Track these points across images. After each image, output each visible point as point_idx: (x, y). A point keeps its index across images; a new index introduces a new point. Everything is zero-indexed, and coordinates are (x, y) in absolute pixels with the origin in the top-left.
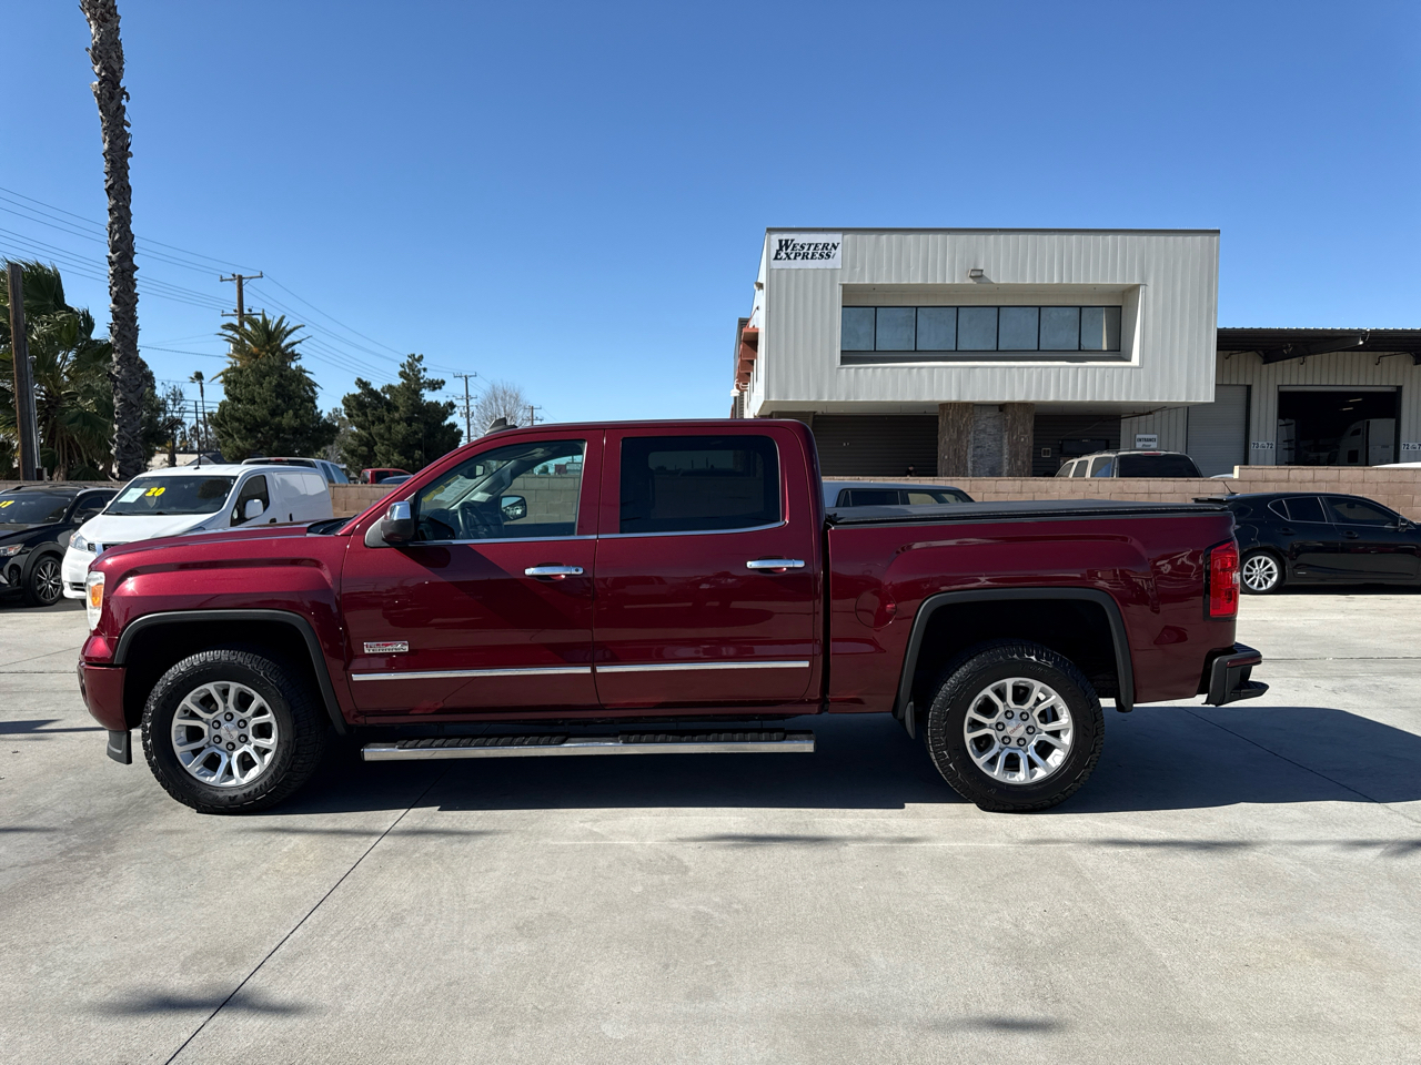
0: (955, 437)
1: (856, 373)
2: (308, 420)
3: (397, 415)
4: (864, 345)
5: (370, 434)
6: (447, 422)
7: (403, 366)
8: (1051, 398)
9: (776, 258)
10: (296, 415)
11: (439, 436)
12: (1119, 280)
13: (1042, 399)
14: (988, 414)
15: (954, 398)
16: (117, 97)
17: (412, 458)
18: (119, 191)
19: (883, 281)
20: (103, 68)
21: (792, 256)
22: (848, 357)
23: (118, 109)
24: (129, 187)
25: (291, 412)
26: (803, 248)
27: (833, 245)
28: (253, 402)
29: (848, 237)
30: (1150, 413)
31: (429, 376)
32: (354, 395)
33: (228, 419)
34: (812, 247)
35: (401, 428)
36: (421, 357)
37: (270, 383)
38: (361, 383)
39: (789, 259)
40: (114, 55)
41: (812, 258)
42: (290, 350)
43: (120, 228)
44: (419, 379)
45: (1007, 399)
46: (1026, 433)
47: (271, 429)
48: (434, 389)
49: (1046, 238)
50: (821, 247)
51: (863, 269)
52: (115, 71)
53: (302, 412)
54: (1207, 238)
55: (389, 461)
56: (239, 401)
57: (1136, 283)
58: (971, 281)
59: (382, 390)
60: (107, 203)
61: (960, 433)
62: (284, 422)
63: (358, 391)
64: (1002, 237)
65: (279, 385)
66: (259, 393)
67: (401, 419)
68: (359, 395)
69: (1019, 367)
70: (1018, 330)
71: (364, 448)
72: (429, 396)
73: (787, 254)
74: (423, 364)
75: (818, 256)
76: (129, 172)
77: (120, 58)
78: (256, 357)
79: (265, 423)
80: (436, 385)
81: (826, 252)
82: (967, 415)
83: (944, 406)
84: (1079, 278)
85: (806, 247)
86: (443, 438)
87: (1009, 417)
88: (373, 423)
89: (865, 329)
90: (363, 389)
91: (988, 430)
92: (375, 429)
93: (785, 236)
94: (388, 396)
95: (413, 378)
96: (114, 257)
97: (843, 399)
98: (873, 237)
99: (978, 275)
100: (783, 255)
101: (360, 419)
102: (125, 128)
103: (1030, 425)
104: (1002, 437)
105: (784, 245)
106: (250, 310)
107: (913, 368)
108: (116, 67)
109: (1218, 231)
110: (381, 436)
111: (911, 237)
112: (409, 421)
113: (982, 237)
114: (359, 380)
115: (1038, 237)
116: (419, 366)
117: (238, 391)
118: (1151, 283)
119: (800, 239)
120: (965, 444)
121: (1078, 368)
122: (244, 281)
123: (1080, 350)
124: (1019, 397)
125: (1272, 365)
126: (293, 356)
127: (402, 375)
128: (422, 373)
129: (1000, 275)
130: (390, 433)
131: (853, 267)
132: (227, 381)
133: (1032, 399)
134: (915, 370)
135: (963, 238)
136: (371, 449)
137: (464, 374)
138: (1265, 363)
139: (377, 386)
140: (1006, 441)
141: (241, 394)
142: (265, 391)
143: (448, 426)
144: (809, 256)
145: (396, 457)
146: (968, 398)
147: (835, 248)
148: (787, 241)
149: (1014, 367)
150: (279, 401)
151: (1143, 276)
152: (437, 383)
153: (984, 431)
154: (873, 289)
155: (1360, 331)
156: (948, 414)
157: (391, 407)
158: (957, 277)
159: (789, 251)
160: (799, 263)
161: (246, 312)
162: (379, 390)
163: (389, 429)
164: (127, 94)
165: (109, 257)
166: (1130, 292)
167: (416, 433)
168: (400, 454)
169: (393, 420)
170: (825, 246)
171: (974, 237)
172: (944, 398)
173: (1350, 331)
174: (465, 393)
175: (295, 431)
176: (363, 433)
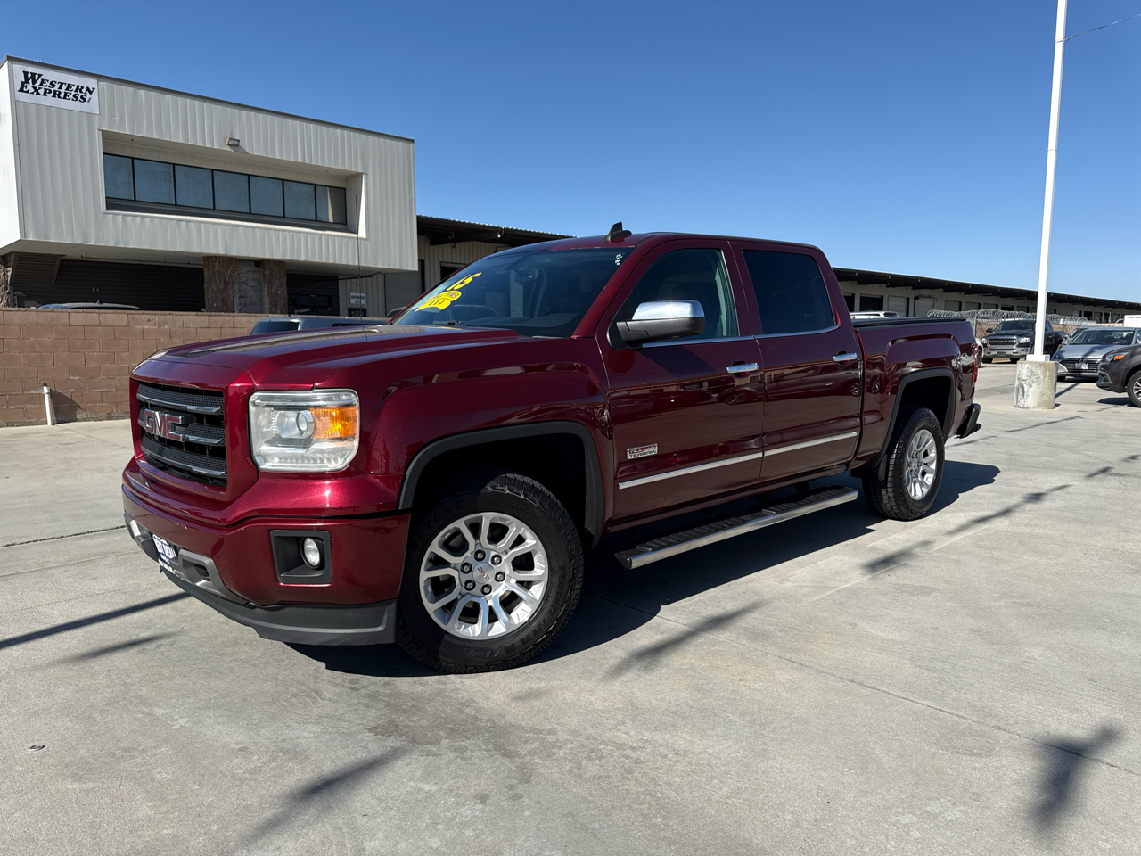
0: (222, 287)
1: (124, 220)
4: (125, 193)
8: (303, 259)
9: (21, 90)
12: (348, 166)
13: (295, 258)
14: (248, 268)
15: (221, 252)
19: (144, 133)
21: (41, 91)
22: (113, 204)
26: (54, 86)
27: (88, 89)
29: (103, 84)
30: (369, 276)
34: (64, 87)
39: (38, 93)
41: (65, 98)
45: (267, 256)
46: (282, 287)
49: (290, 121)
50: (74, 88)
51: (122, 119)
54: (406, 144)
57: (360, 171)
58: (228, 149)
61: (226, 284)
64: (253, 114)
69: (275, 230)
70: (266, 197)
73: (35, 88)
75: (71, 96)
81: (81, 94)
82: (231, 268)
83: (210, 259)
84: (316, 161)
85: (57, 86)
87: (267, 272)
89: (123, 177)
91: (249, 282)
93: (30, 69)
97: (112, 244)
98: (131, 89)
99: (235, 144)
100: (30, 87)
103: (284, 281)
104: (261, 289)
105: (29, 78)
107: (182, 220)
109: (413, 141)
111: (169, 98)
113: (236, 111)
115: (283, 120)
118: (370, 173)
119: (49, 75)
120: (231, 293)
121: (321, 235)
123: (316, 220)
124: (277, 256)
125: (436, 247)
129: (255, 147)
131: (112, 115)
133: (288, 257)
134: (184, 223)
135: (218, 108)
138: (432, 244)
140: (266, 292)
144: (62, 95)
146: (234, 253)
147: (91, 93)
148: (33, 75)
149: (271, 229)
151: (365, 167)
153: (245, 283)
154: (132, 139)
155: (498, 228)
156: (214, 266)
158: (217, 143)
159: (37, 85)
160: (49, 100)
166: (355, 178)
170: (79, 88)
171: (228, 109)
172: (212, 251)
173: (493, 227)
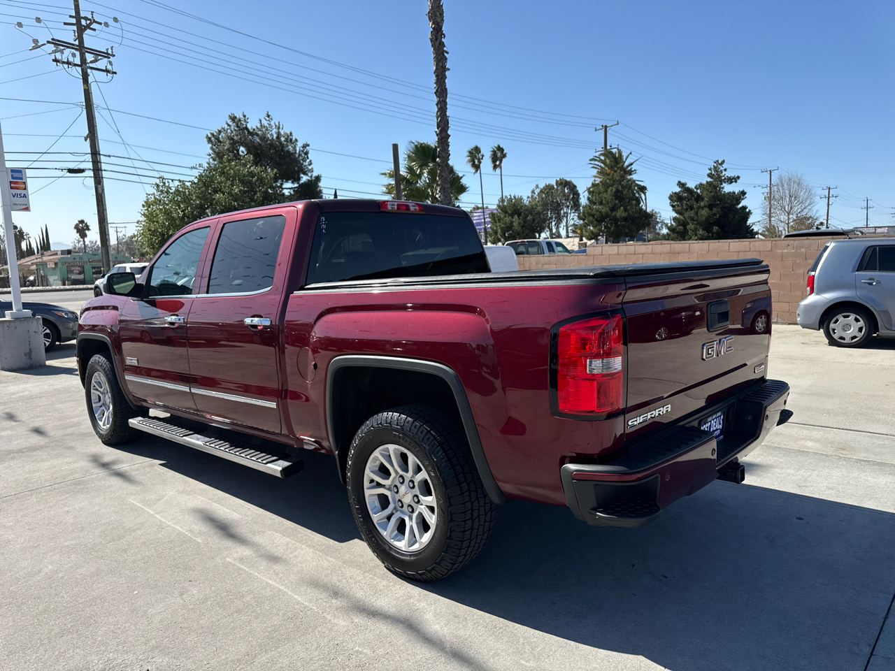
2: (633, 212)
3: (702, 204)
5: (685, 217)
6: (740, 206)
7: (710, 169)
10: (625, 210)
11: (731, 216)
16: (439, 38)
17: (711, 232)
18: (442, 92)
20: (433, 23)
23: (440, 44)
24: (446, 89)
25: (622, 208)
28: (601, 203)
31: (729, 174)
32: (676, 193)
33: (587, 215)
35: (705, 213)
36: (723, 162)
37: (612, 190)
38: (681, 184)
40: (438, 14)
42: (629, 168)
43: (440, 114)
44: (720, 177)
47: (610, 220)
48: (731, 182)
52: (438, 23)
53: (629, 207)
55: (696, 235)
56: (595, 204)
59: (696, 188)
60: (436, 99)
62: (618, 214)
63: (678, 190)
65: (617, 191)
66: (605, 198)
67: (705, 206)
68: (679, 193)
71: (681, 227)
72: (728, 188)
74: (725, 166)
76: (446, 81)
77: (442, 14)
78: (609, 175)
79: (607, 216)
80: (732, 180)
86: (734, 217)
88: (687, 209)
90: (682, 188)
92: (687, 215)
94: (699, 191)
95: (717, 177)
96: (438, 132)
101: (679, 208)
102: (445, 54)
106: (611, 146)
108: (439, 20)
110: (692, 219)
112: (710, 207)
114: (679, 182)
116: (722, 168)
117: (594, 198)
122: (608, 129)
126: (630, 172)
127: (710, 175)
128: (724, 173)
130: (698, 216)
132: (590, 192)
136: (685, 229)
137: (769, 169)
139: (691, 185)
141: (596, 200)
142: (608, 196)
143: (741, 208)
145: (701, 232)
150: (617, 201)
152: (734, 178)
157: (699, 198)
161: (608, 147)
162: (693, 187)
163: (697, 213)
164: (444, 34)
165: (436, 132)
167: (715, 215)
168: (704, 229)
169: (699, 208)
174: (769, 183)
175: (625, 219)
176: (681, 217)
